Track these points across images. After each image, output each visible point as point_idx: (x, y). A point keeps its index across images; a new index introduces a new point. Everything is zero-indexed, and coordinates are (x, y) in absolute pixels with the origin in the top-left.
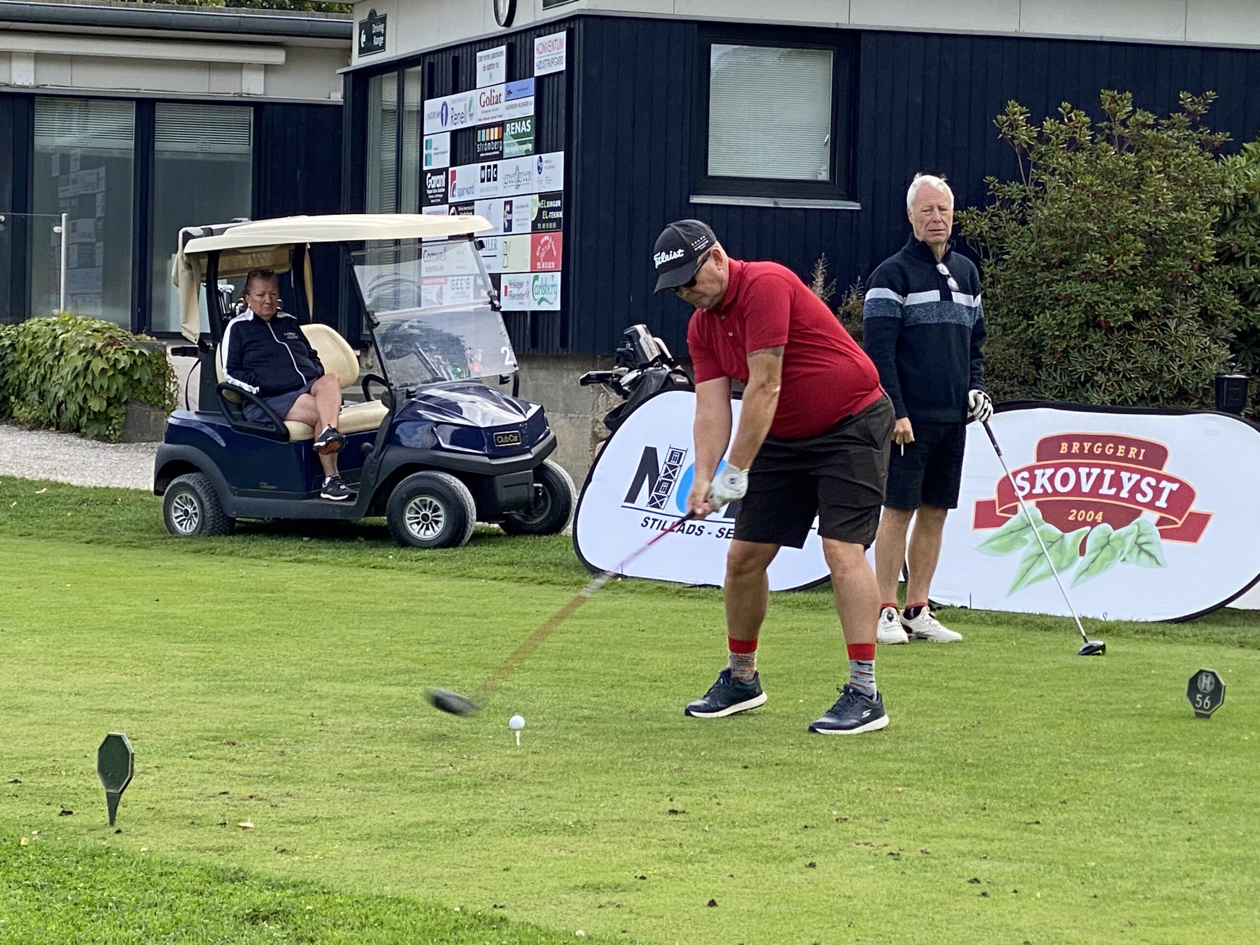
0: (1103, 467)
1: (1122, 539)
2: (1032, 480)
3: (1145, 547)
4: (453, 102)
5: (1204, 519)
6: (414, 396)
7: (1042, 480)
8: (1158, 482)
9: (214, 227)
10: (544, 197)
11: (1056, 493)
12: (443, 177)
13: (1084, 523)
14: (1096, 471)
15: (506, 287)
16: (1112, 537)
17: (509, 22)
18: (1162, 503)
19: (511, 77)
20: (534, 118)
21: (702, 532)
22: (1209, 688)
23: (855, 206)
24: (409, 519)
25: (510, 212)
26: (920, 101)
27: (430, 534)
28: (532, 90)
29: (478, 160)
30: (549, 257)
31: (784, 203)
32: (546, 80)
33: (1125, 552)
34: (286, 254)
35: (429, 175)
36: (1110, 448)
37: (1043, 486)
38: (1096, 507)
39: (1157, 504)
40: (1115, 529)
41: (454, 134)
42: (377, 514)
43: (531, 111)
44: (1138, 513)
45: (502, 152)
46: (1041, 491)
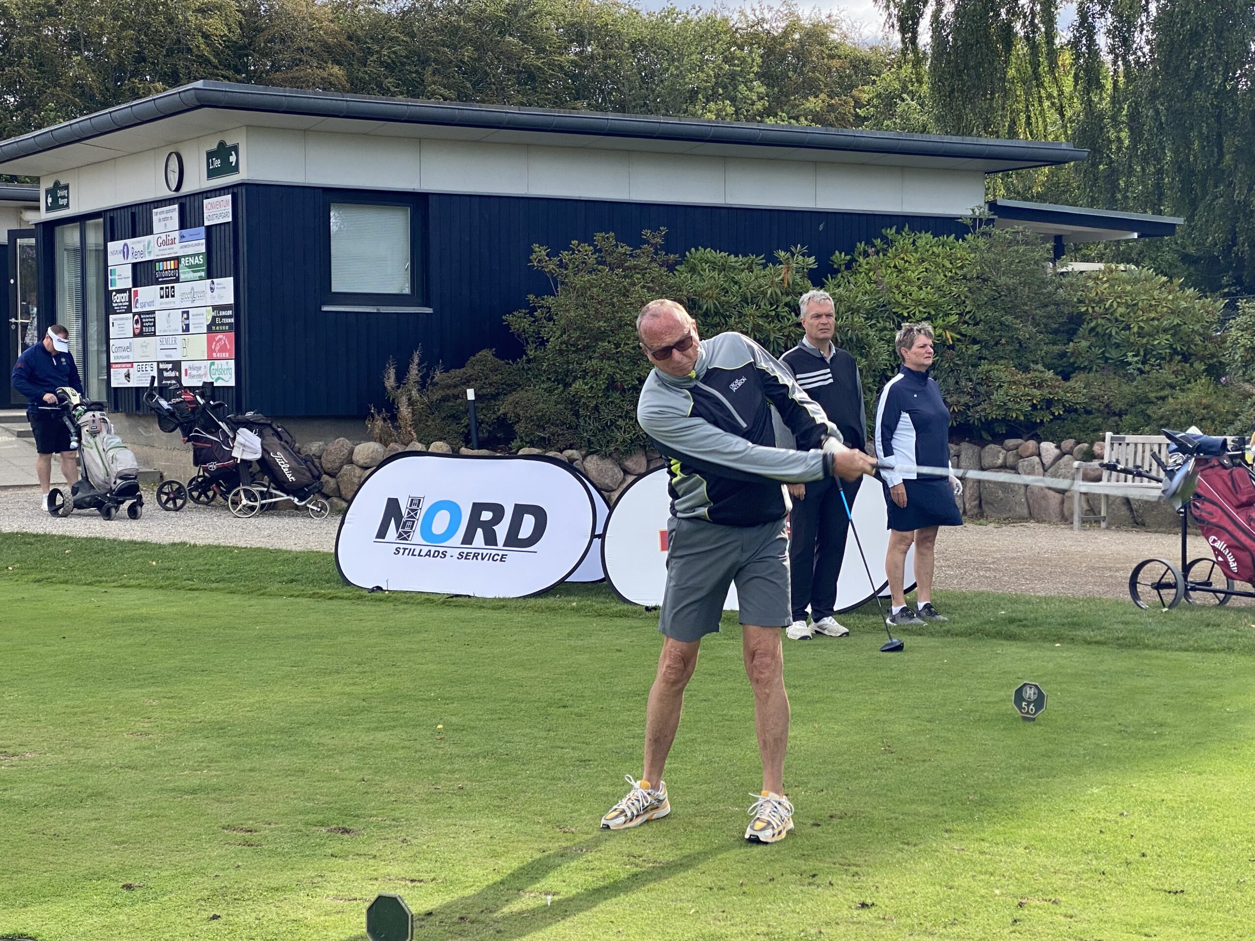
4: (133, 243)
10: (215, 308)
12: (126, 295)
17: (178, 189)
19: (183, 226)
20: (205, 255)
21: (445, 556)
22: (1033, 697)
23: (429, 311)
25: (188, 318)
26: (468, 239)
28: (203, 235)
29: (157, 283)
30: (223, 349)
31: (384, 310)
32: (214, 228)
35: (114, 293)
41: (134, 265)
43: (203, 249)
45: (178, 278)
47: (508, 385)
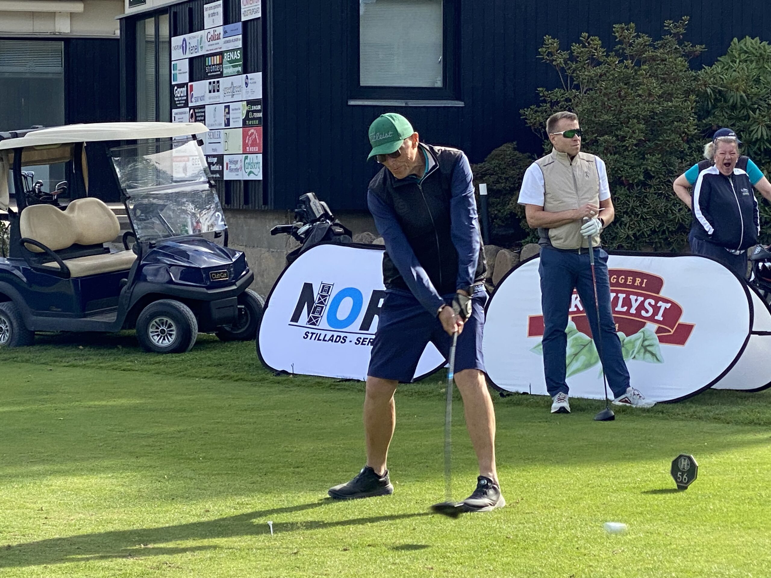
1: (633, 343)
3: (649, 348)
4: (190, 38)
5: (687, 329)
6: (154, 247)
7: (575, 301)
8: (656, 303)
9: (18, 132)
10: (250, 103)
12: (185, 89)
15: (227, 164)
16: (625, 341)
18: (659, 317)
19: (226, 21)
20: (242, 50)
21: (345, 341)
22: (687, 468)
23: (461, 104)
24: (151, 332)
25: (228, 113)
26: (502, 31)
27: (166, 343)
28: (240, 30)
29: (206, 77)
30: (253, 145)
32: (249, 23)
33: (635, 352)
34: (68, 151)
35: (176, 88)
36: (622, 278)
37: (576, 306)
39: (656, 318)
40: (627, 335)
41: (191, 60)
42: (130, 328)
43: (240, 44)
44: (643, 325)
45: (222, 72)
46: (575, 310)
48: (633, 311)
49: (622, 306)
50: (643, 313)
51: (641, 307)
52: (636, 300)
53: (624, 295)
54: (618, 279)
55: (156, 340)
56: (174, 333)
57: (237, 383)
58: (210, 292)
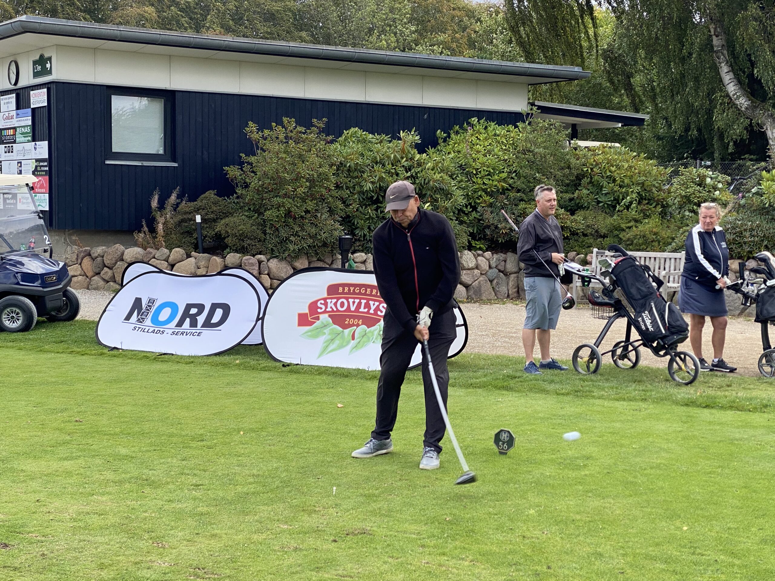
0: (360, 299)
1: (372, 333)
2: (326, 304)
6: (5, 260)
7: (331, 303)
10: (37, 160)
11: (338, 311)
13: (353, 325)
14: (357, 301)
15: (20, 199)
16: (367, 331)
17: (16, 84)
19: (18, 108)
20: (31, 127)
21: (163, 333)
22: (506, 439)
23: (176, 165)
24: (4, 318)
25: (21, 166)
26: (201, 120)
27: (14, 325)
28: (30, 114)
29: (3, 143)
30: (42, 187)
31: (146, 164)
32: (37, 110)
33: (374, 338)
36: (364, 290)
37: (331, 307)
38: (359, 318)
40: (368, 328)
43: (30, 123)
44: (379, 320)
45: (15, 141)
46: (331, 310)
47: (223, 213)
48: (372, 311)
49: (364, 308)
50: (379, 313)
51: (377, 309)
52: (374, 304)
53: (365, 301)
54: (360, 290)
55: (7, 323)
56: (21, 318)
57: (84, 357)
58: (46, 290)
